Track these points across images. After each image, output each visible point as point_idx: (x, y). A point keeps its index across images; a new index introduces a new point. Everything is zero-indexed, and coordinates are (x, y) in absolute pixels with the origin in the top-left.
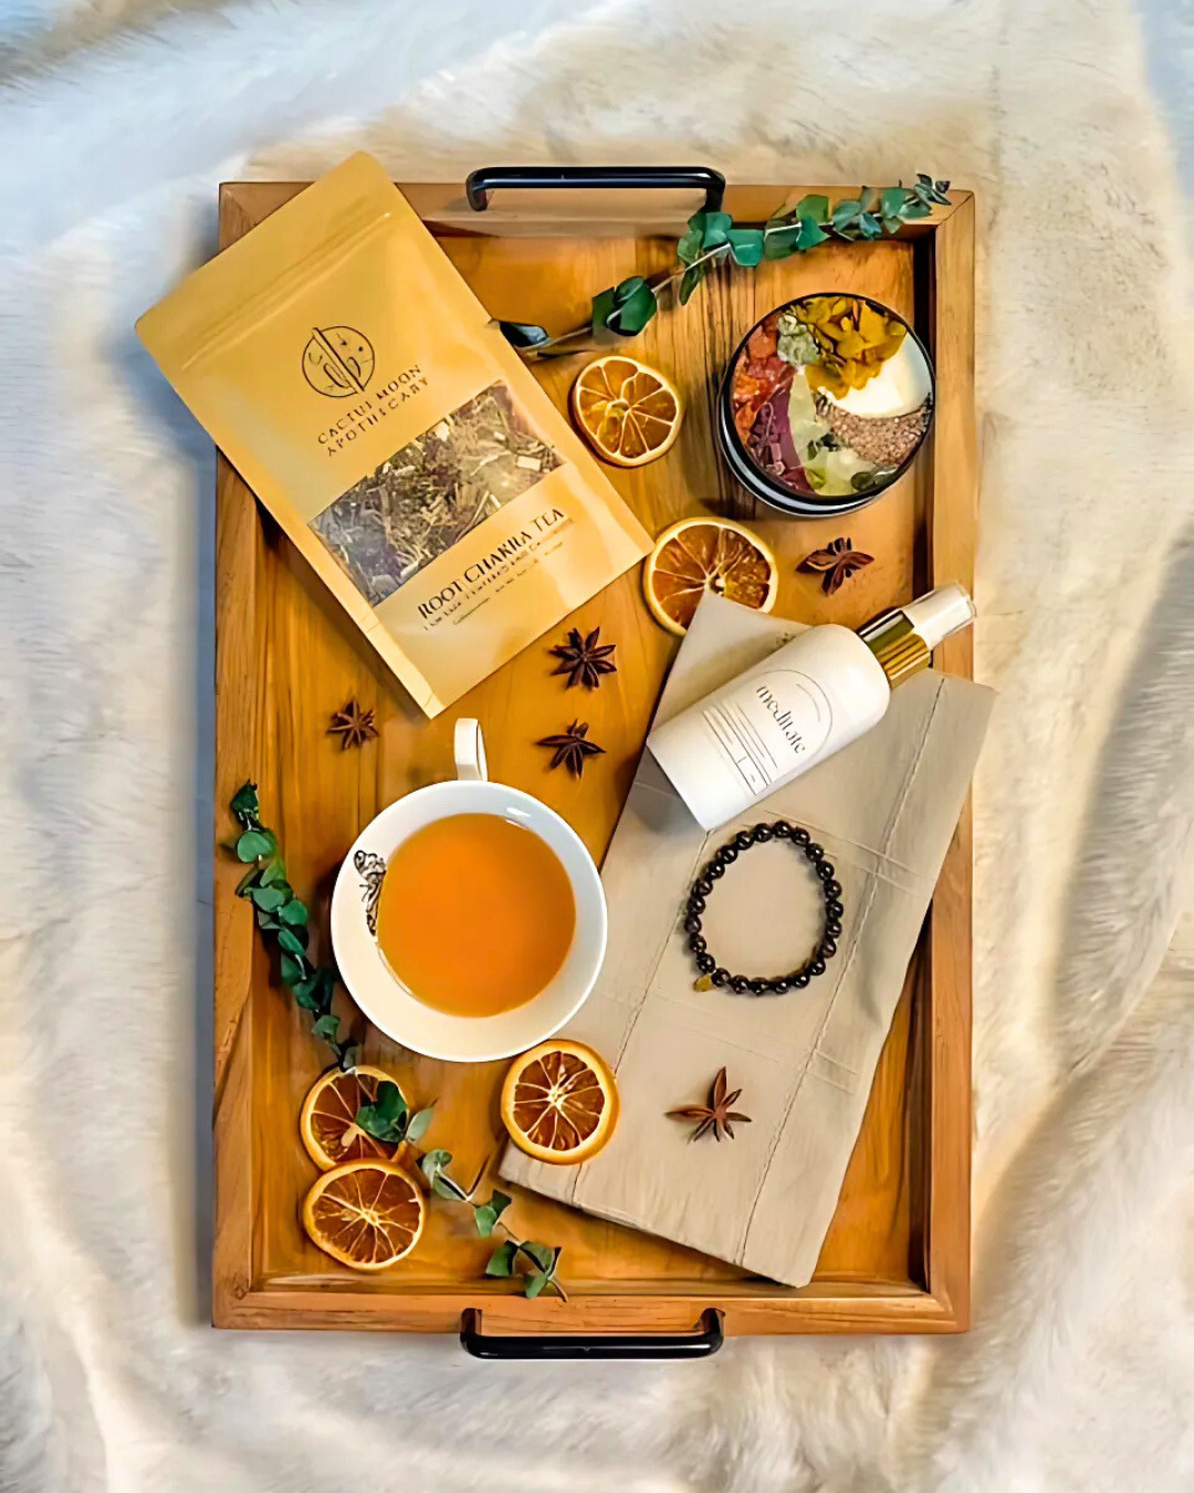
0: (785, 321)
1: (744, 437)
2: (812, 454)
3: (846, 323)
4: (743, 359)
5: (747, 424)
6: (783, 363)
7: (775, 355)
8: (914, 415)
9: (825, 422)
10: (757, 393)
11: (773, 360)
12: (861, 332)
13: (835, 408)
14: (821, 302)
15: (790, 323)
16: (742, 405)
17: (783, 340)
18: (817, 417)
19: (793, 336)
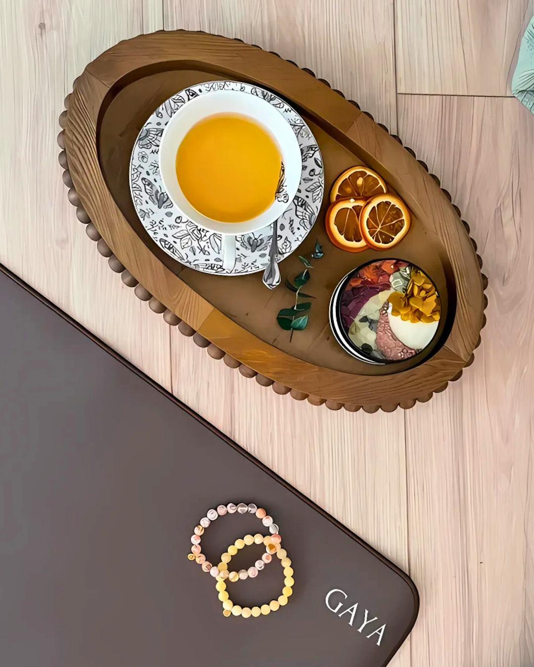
0: (405, 269)
1: (348, 288)
2: (361, 321)
3: (423, 293)
4: (378, 264)
5: (354, 284)
6: (389, 281)
7: (389, 276)
8: (408, 349)
9: (379, 315)
10: (369, 280)
11: (387, 276)
12: (425, 302)
13: (387, 316)
14: (424, 277)
15: (406, 272)
16: (360, 277)
17: (397, 274)
18: (378, 311)
19: (402, 276)
